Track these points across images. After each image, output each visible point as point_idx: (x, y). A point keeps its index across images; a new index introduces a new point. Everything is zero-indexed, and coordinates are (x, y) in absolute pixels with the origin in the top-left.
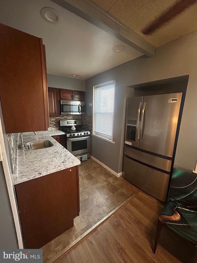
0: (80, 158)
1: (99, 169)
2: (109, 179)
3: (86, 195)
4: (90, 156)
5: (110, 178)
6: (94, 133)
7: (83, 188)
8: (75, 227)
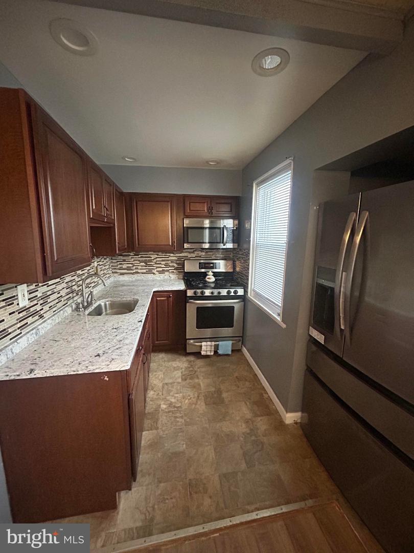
0: (213, 347)
1: (247, 383)
2: (259, 419)
3: (183, 440)
4: (242, 347)
5: (261, 418)
6: (250, 295)
7: (188, 420)
8: (118, 513)
